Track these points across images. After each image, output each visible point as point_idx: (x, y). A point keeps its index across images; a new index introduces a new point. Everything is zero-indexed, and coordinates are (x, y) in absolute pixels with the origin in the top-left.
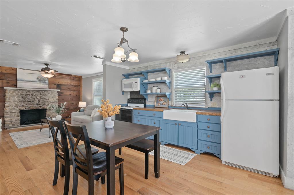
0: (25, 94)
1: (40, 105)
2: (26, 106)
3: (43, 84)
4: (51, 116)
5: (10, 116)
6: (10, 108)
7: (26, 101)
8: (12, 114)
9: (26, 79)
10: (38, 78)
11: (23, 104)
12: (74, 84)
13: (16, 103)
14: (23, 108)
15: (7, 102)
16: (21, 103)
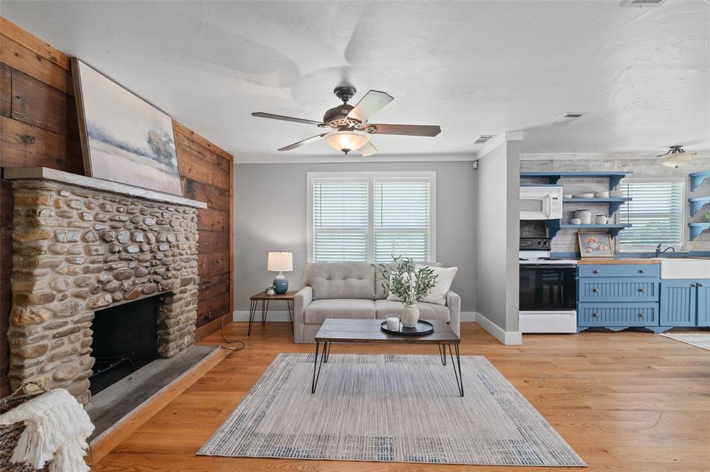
0: (111, 220)
1: (156, 273)
2: (115, 284)
3: (166, 172)
4: (181, 325)
5: (51, 360)
6: (56, 305)
7: (116, 257)
8: (63, 344)
9: (119, 137)
10: (150, 141)
11: (104, 276)
12: (219, 185)
13: (79, 269)
14: (105, 300)
15: (44, 267)
16: (99, 270)
